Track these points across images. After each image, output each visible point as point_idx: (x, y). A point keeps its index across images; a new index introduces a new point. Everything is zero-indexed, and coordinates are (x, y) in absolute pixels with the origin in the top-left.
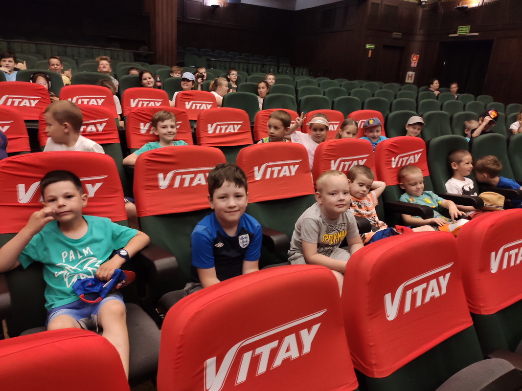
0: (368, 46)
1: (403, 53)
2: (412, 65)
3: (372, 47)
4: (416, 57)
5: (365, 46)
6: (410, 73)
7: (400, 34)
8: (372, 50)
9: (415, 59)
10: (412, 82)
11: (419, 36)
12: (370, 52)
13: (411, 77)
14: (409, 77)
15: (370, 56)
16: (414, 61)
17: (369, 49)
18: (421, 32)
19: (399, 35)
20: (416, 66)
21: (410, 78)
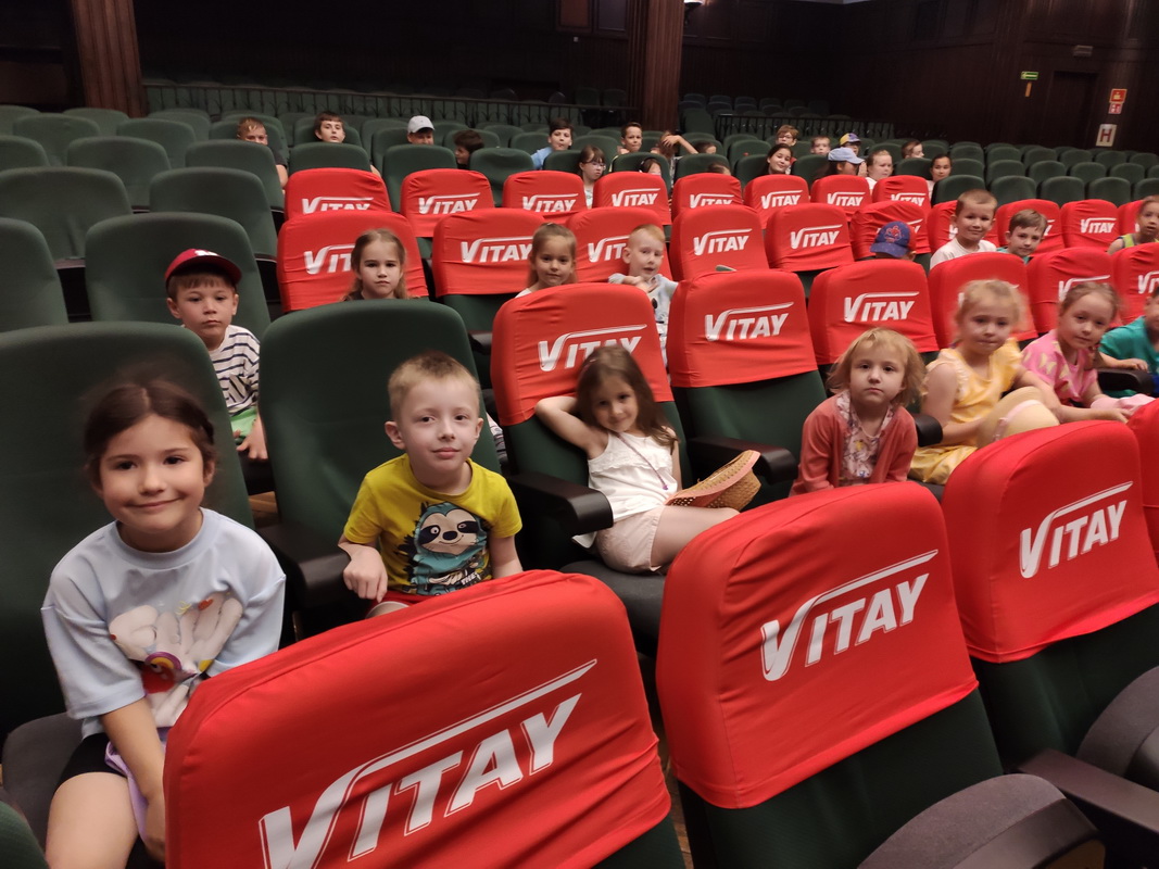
0: (1025, 75)
1: (1092, 85)
2: (1112, 111)
3: (1034, 76)
4: (1121, 93)
5: (1019, 75)
6: (1107, 127)
7: (1091, 47)
8: (1033, 82)
9: (1117, 97)
10: (1110, 144)
11: (1129, 51)
12: (1029, 86)
13: (1109, 135)
14: (1103, 135)
15: (1027, 94)
16: (1116, 102)
17: (1026, 81)
18: (1133, 42)
19: (1088, 50)
20: (1119, 111)
21: (1105, 138)
